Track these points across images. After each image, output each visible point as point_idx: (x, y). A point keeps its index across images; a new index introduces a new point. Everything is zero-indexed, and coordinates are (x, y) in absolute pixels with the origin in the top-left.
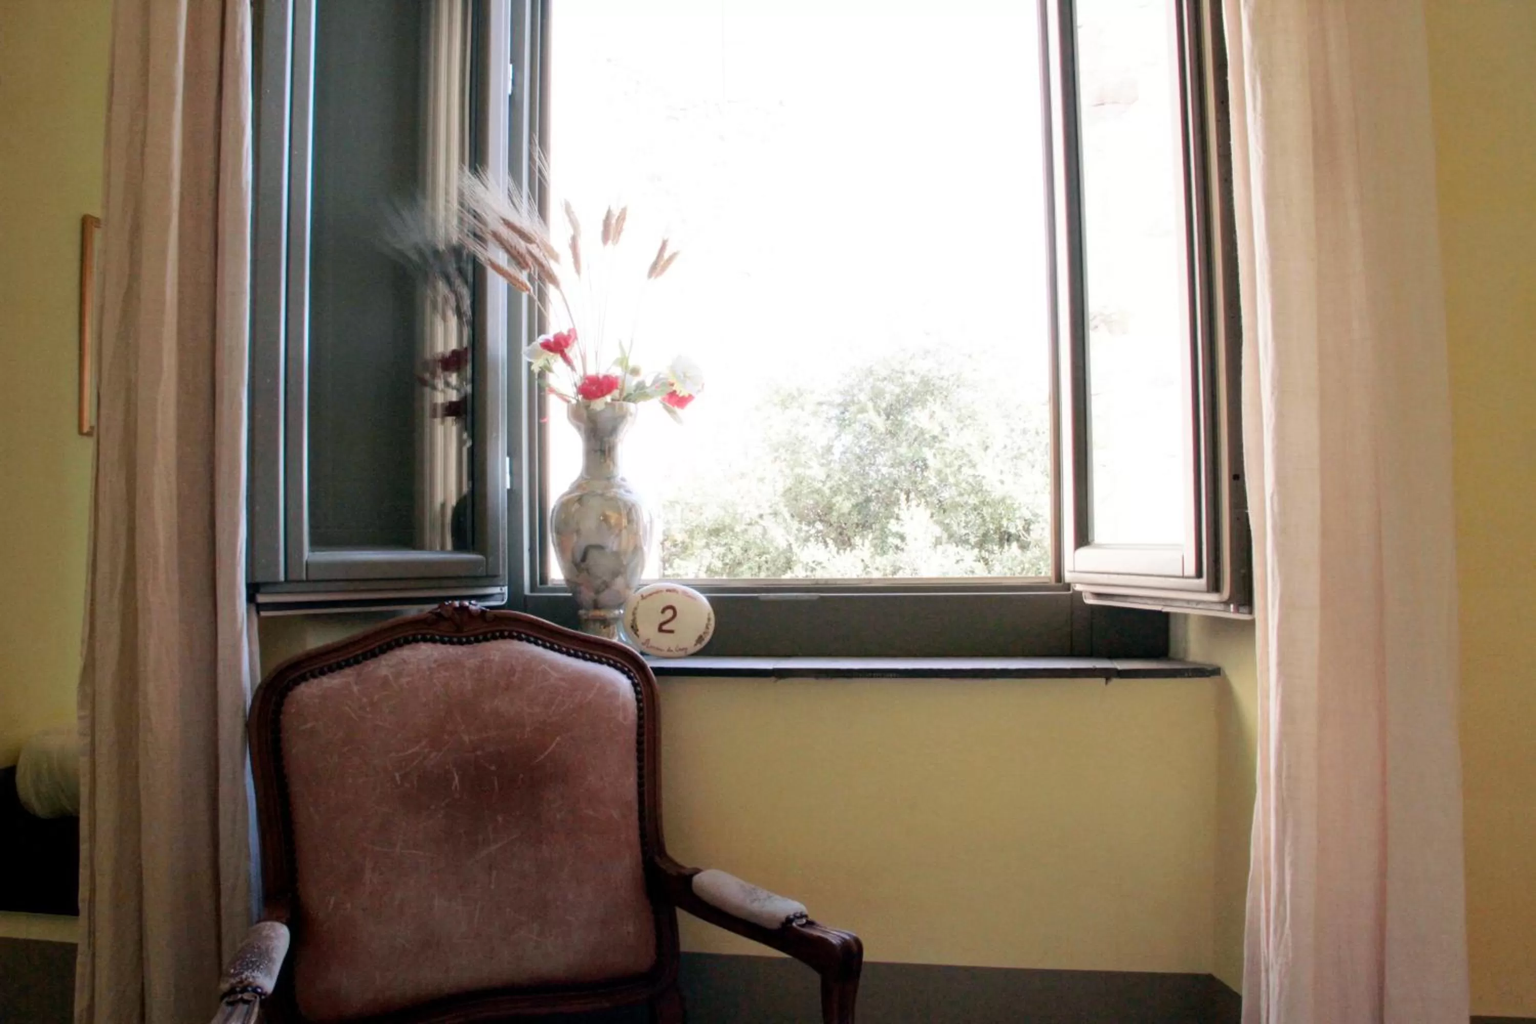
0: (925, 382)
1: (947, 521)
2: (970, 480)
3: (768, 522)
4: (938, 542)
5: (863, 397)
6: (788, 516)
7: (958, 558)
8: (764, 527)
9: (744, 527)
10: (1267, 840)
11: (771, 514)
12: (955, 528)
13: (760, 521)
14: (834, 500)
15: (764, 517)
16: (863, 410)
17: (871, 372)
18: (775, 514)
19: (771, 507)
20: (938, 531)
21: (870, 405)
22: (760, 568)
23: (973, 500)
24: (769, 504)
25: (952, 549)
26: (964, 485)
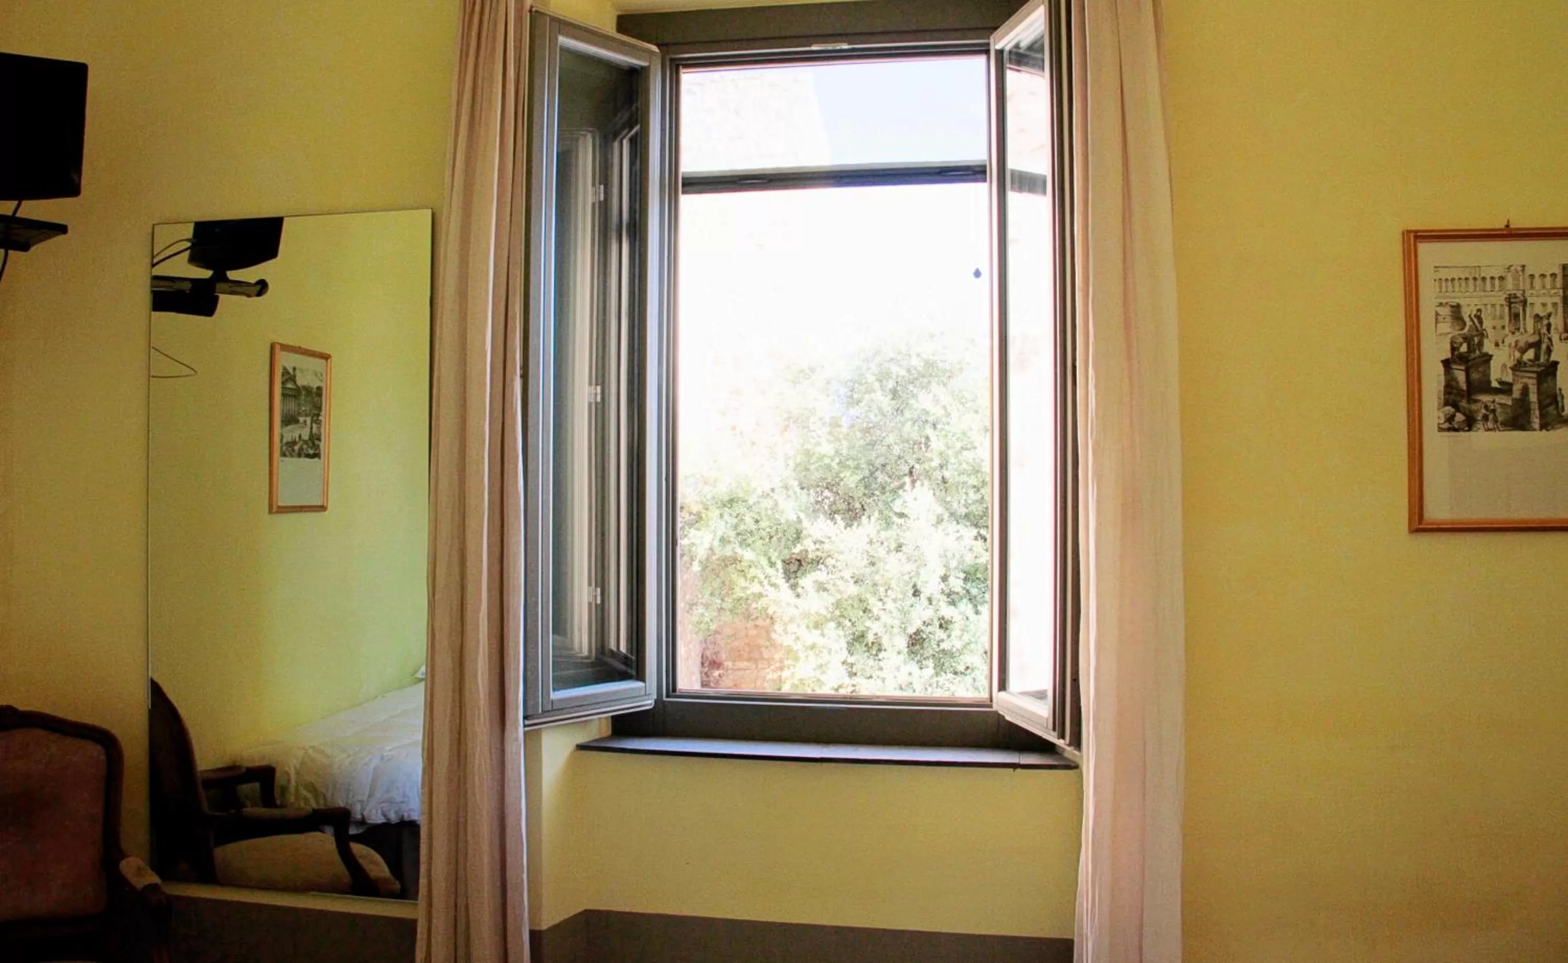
0: (929, 364)
1: (949, 499)
2: (971, 461)
3: (779, 496)
4: (940, 520)
5: (871, 378)
6: (798, 489)
7: (958, 535)
8: (775, 500)
9: (756, 500)
10: (1087, 872)
11: (782, 487)
12: (955, 505)
13: (772, 494)
14: (842, 475)
15: (776, 490)
16: (870, 391)
17: (877, 353)
18: (786, 488)
19: (781, 481)
20: (940, 510)
21: (877, 385)
22: (771, 537)
23: (973, 481)
24: (780, 479)
25: (953, 527)
26: (964, 466)
